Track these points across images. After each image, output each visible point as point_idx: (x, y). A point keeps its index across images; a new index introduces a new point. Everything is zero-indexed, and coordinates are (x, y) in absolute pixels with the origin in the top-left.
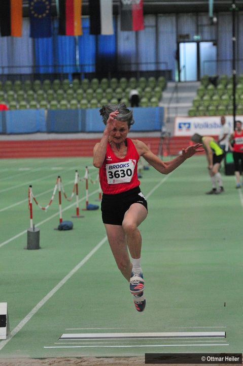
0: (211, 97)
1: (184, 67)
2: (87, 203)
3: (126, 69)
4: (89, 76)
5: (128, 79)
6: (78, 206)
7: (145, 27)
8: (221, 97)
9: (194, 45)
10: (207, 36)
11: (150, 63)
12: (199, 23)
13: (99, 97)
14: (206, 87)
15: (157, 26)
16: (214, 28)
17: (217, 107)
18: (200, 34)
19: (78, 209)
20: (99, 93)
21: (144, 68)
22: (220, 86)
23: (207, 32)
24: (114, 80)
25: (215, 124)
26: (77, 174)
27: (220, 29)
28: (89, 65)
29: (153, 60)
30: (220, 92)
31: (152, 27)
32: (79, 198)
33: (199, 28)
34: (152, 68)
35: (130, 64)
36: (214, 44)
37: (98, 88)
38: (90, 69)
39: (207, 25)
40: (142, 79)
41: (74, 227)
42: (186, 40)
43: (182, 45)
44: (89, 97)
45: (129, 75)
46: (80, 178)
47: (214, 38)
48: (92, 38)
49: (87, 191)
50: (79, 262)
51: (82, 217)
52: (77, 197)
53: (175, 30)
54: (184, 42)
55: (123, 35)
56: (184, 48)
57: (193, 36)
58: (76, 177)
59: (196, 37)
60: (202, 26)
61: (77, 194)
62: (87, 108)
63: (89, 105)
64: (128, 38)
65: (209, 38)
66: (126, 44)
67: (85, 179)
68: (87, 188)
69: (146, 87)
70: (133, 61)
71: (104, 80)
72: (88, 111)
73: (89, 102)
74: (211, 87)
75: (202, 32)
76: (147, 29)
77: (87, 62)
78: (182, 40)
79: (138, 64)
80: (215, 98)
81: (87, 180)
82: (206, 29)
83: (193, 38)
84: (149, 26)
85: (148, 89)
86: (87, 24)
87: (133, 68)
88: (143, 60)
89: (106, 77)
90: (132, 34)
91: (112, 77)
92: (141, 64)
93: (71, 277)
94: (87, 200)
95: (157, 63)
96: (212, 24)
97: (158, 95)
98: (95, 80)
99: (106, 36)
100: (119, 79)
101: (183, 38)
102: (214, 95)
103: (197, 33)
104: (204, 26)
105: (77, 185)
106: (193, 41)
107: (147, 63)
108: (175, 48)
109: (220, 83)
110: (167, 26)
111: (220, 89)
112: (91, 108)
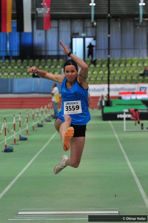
0: (92, 72)
1: (75, 53)
2: (20, 136)
3: (38, 53)
4: (16, 58)
5: (40, 60)
6: (15, 138)
7: (51, 28)
8: (98, 72)
9: (82, 40)
10: (89, 34)
11: (54, 50)
12: (85, 26)
13: (22, 71)
14: (89, 66)
15: (58, 27)
16: (94, 29)
17: (96, 78)
18: (85, 32)
19: (15, 140)
20: (22, 69)
21: (50, 53)
22: (98, 66)
23: (90, 31)
24: (31, 61)
25: (95, 89)
26: (14, 117)
27: (98, 30)
28: (15, 51)
29: (56, 48)
30: (98, 69)
31: (55, 27)
32: (16, 132)
33: (85, 29)
34: (55, 53)
35: (41, 51)
36: (94, 39)
37: (21, 65)
38: (16, 54)
39: (90, 27)
40: (49, 60)
41: (14, 150)
42: (77, 36)
43: (74, 39)
44: (16, 71)
45: (41, 57)
46: (16, 120)
47: (94, 35)
48: (17, 34)
49: (20, 128)
50: (21, 171)
51: (18, 144)
52: (15, 132)
53: (69, 30)
54: (75, 37)
55: (37, 32)
56: (76, 41)
57: (81, 34)
58: (14, 119)
59: (83, 35)
60: (87, 27)
61: (15, 130)
62: (14, 78)
63: (15, 77)
64: (40, 35)
65: (91, 35)
66: (39, 38)
67: (19, 121)
68: (20, 127)
69: (51, 65)
70: (43, 49)
71: (25, 61)
72: (14, 80)
73: (15, 74)
74: (92, 66)
75: (87, 32)
76: (52, 29)
77: (14, 49)
78: (74, 36)
79: (46, 51)
80: (95, 73)
81: (20, 122)
82: (89, 30)
83: (81, 35)
84: (53, 27)
85: (53, 67)
86: (15, 25)
87: (43, 53)
88: (50, 48)
89: (27, 59)
90: (43, 32)
91: (30, 59)
92: (49, 51)
93: (18, 179)
94: (20, 134)
95: (58, 50)
96: (93, 26)
97: (59, 70)
98: (19, 61)
99: (26, 33)
100: (34, 60)
101: (75, 35)
102: (94, 71)
103: (84, 32)
104: (88, 27)
105: (14, 125)
106: (81, 37)
107: (52, 51)
108: (70, 41)
109: (98, 63)
110: (65, 27)
111: (98, 67)
112: (17, 78)
